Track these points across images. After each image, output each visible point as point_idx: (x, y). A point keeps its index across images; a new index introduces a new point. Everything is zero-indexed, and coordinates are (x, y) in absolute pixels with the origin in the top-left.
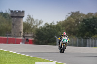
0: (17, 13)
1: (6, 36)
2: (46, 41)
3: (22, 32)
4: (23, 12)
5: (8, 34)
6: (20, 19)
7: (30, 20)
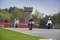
0: (28, 9)
1: (22, 23)
4: (32, 8)
5: (23, 22)
6: (30, 12)
7: (37, 13)
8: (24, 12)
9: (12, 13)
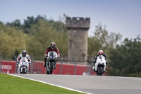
2: (127, 68)
3: (87, 55)
4: (88, 20)
5: (62, 59)
7: (101, 34)
9: (33, 35)
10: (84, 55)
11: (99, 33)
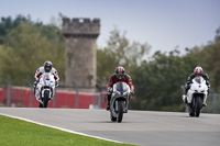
3: (95, 77)
4: (97, 22)
7: (118, 44)
8: (61, 39)
9: (11, 45)
10: (90, 77)
11: (114, 43)
